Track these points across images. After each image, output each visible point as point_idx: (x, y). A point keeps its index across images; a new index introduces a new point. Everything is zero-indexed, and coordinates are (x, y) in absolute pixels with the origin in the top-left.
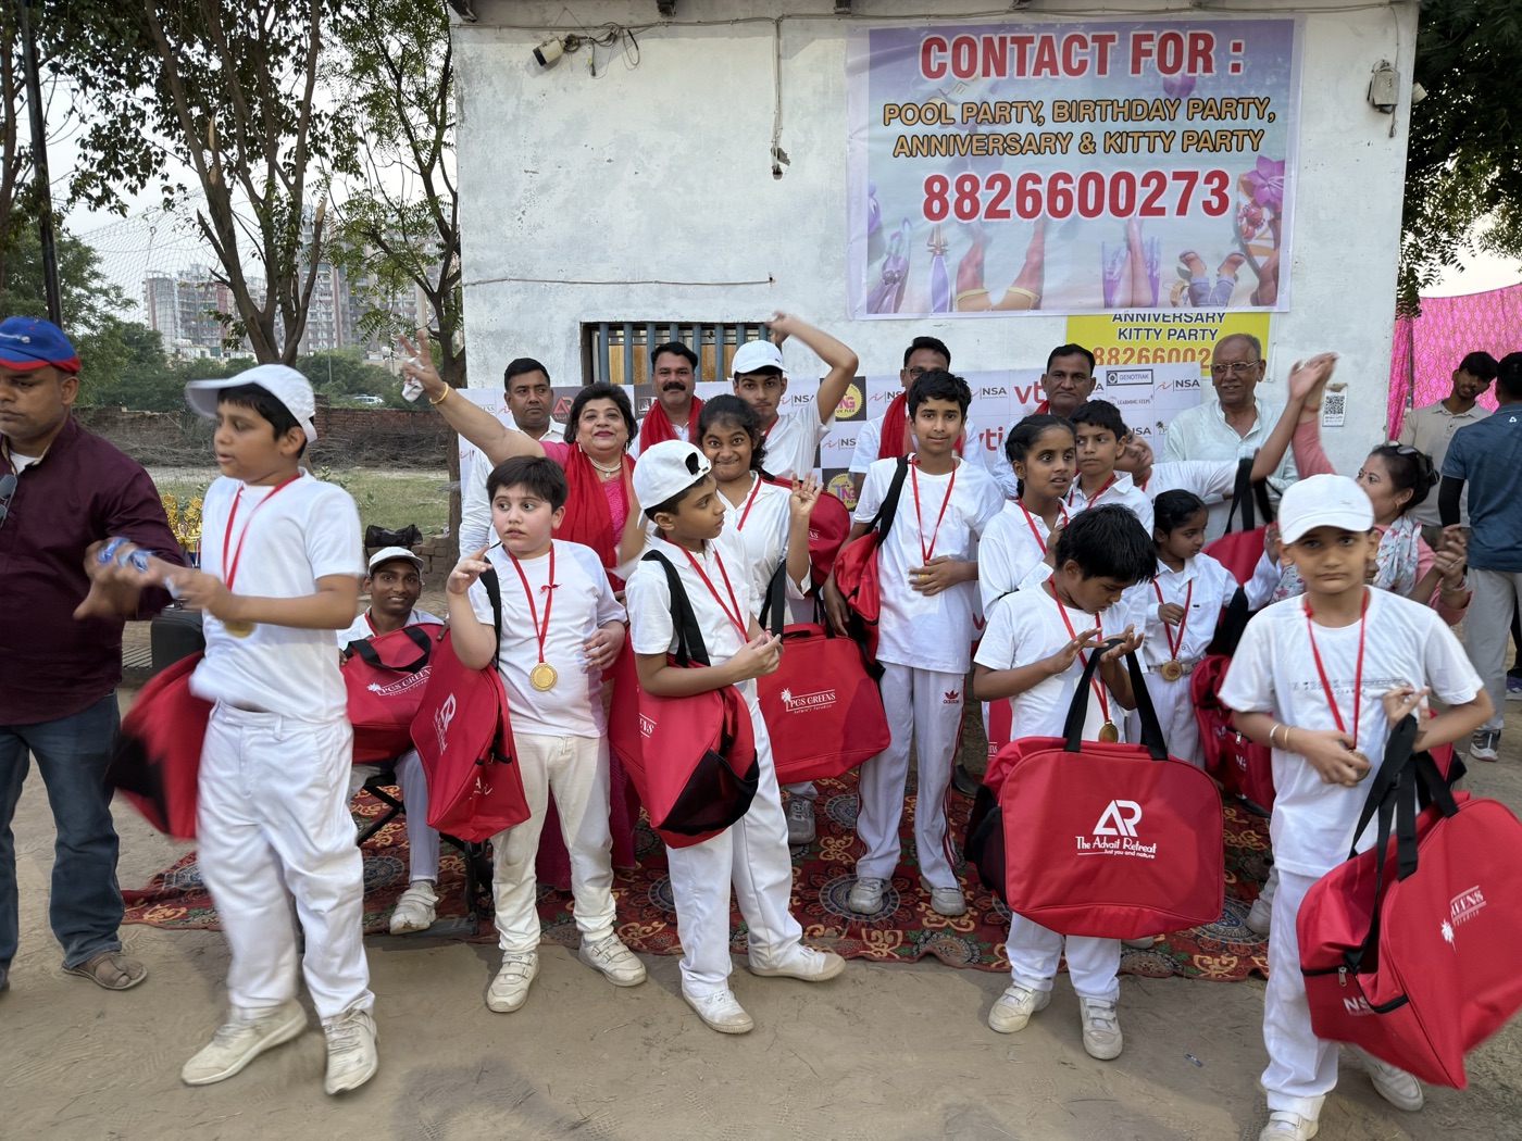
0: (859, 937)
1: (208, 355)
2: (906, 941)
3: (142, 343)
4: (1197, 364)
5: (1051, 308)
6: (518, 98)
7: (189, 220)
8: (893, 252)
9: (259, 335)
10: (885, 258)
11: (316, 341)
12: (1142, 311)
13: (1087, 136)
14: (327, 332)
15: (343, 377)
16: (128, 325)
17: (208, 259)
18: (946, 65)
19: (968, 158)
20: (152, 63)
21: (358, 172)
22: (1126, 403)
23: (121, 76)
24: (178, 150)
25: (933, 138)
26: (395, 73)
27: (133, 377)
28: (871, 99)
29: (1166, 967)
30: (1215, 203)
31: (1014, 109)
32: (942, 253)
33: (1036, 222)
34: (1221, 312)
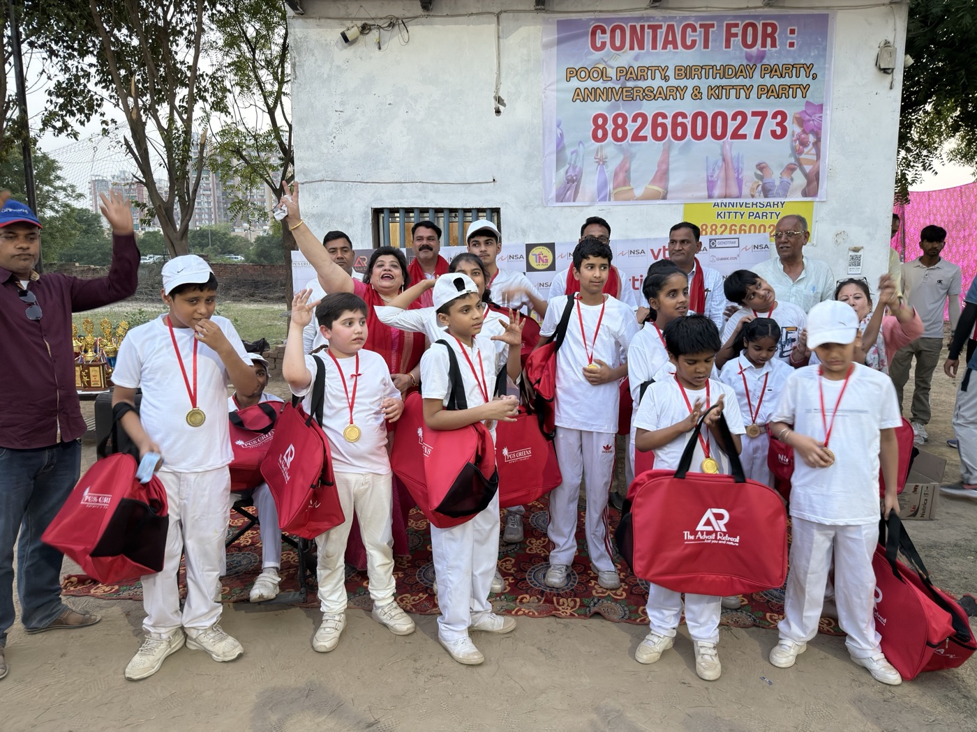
0: (553, 603)
2: (582, 605)
3: (88, 222)
4: (767, 234)
5: (674, 199)
6: (331, 64)
7: (118, 142)
9: (164, 216)
11: (201, 220)
12: (732, 201)
13: (697, 89)
14: (208, 214)
15: (218, 243)
16: (79, 210)
17: (131, 167)
18: (605, 42)
19: (621, 102)
20: (95, 41)
21: (227, 112)
22: (722, 259)
23: (74, 50)
24: (111, 97)
25: (598, 90)
26: (252, 48)
27: (83, 243)
28: (558, 64)
29: (749, 621)
30: (779, 131)
31: (649, 71)
32: (604, 164)
33: (664, 144)
34: (782, 201)
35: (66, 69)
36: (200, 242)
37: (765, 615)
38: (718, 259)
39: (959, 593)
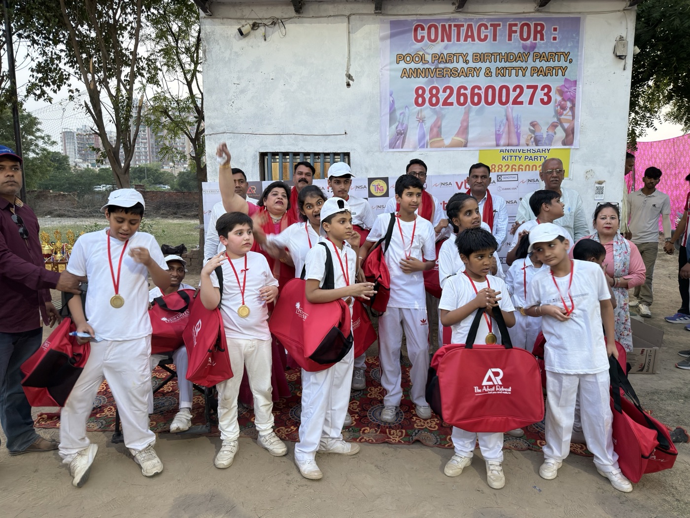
0: (386, 433)
1: (90, 166)
2: (407, 435)
3: (60, 161)
5: (472, 146)
6: (231, 50)
7: (81, 105)
8: (401, 121)
9: (112, 158)
10: (397, 123)
11: (139, 160)
12: (513, 148)
13: (488, 69)
14: (145, 156)
15: (152, 177)
16: (53, 153)
17: (89, 122)
18: (424, 36)
19: (435, 78)
20: (64, 34)
21: (158, 84)
22: (506, 189)
23: (50, 39)
24: (76, 73)
25: (419, 70)
26: (175, 39)
27: (55, 177)
28: (391, 52)
29: (525, 446)
30: (546, 99)
31: (455, 57)
32: (423, 122)
33: (465, 108)
34: (549, 148)
35: (44, 53)
36: (139, 176)
37: (536, 442)
38: (503, 189)
39: (674, 426)
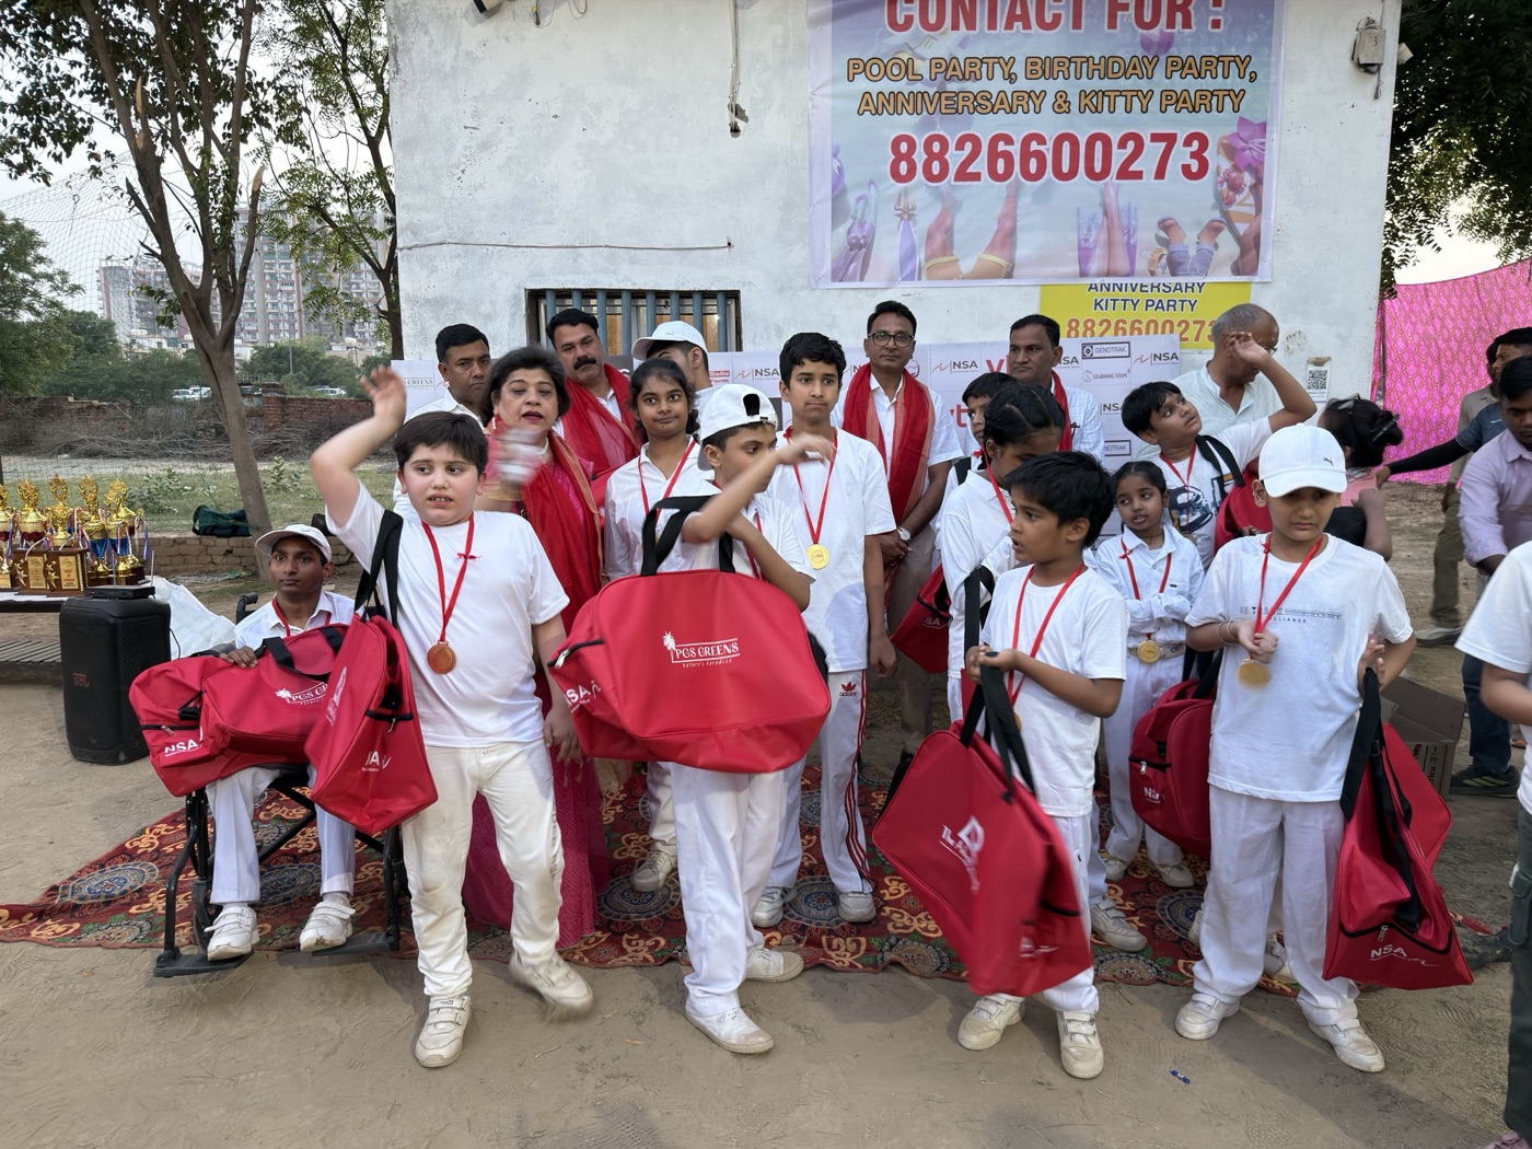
0: (820, 945)
1: (165, 346)
2: (869, 950)
3: (92, 334)
4: (1176, 336)
5: (1022, 277)
6: (457, 48)
7: (117, 189)
8: (859, 216)
9: (193, 312)
10: (850, 222)
11: (277, 333)
12: (1119, 281)
13: (1062, 95)
14: (288, 321)
15: (305, 369)
16: (79, 314)
17: (136, 230)
18: (912, 16)
19: (937, 116)
20: (81, 28)
21: (304, 144)
22: (1102, 377)
23: (46, 37)
24: (107, 116)
25: (900, 96)
26: (340, 39)
27: (85, 368)
28: (834, 52)
29: (1150, 973)
30: (1195, 167)
31: (985, 66)
32: (909, 219)
33: (1008, 186)
34: (1201, 282)
35: (32, 71)
36: (275, 367)
37: (1176, 963)
38: (1096, 377)
39: (1494, 923)
